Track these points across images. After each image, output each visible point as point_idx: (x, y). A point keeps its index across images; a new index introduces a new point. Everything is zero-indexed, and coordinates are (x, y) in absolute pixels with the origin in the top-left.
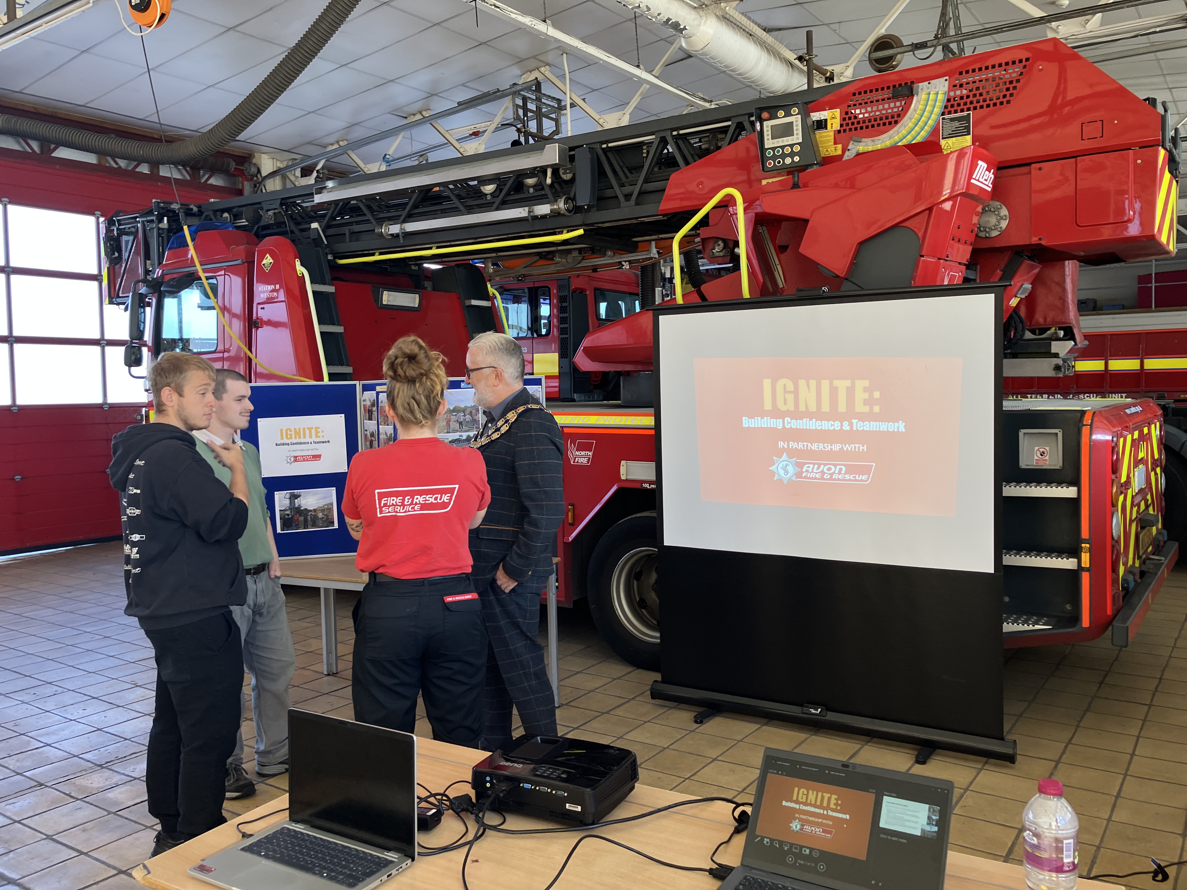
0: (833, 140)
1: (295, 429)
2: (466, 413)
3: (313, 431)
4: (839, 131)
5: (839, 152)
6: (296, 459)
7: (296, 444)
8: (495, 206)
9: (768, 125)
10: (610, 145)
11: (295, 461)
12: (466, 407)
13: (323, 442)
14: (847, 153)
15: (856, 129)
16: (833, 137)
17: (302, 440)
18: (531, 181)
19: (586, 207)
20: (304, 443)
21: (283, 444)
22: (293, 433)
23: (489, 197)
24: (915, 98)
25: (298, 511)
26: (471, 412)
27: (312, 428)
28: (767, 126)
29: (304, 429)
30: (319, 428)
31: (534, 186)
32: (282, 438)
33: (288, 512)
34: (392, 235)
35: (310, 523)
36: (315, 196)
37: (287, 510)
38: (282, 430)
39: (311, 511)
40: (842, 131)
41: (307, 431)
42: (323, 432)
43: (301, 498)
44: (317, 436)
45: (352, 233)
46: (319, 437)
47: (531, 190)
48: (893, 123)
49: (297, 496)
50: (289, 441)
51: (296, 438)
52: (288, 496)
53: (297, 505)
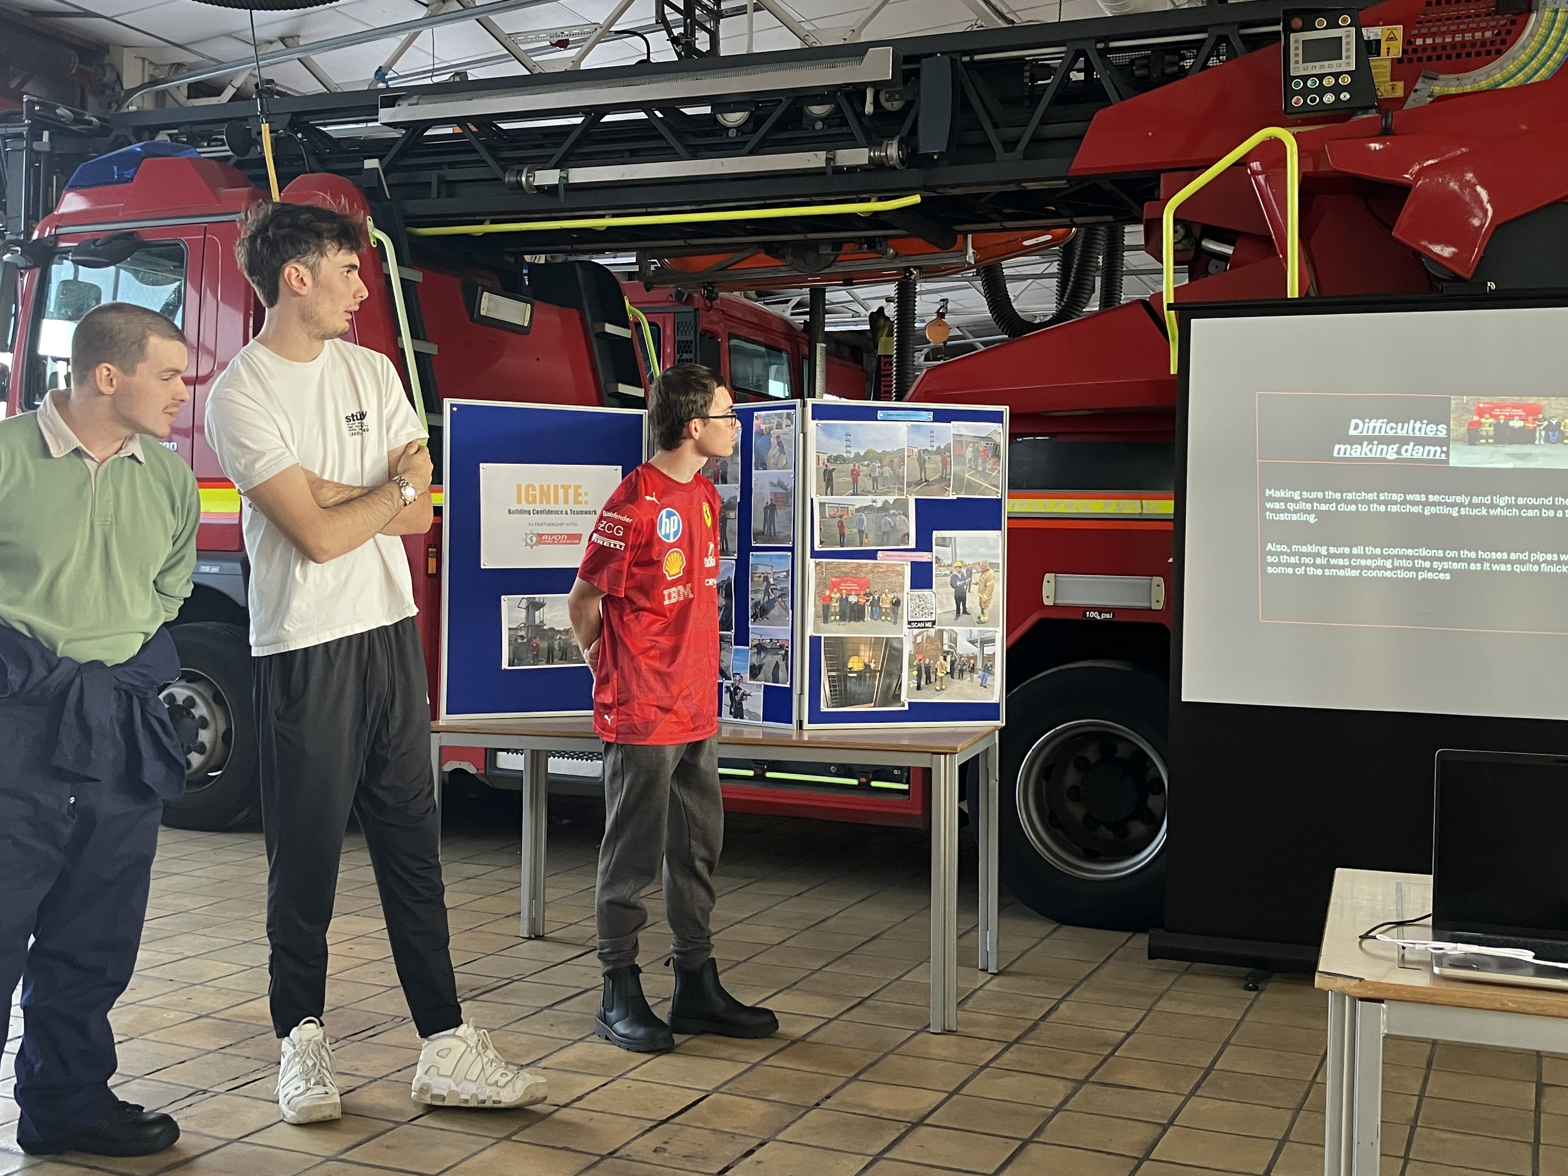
0: (1389, 74)
1: (541, 486)
2: (885, 463)
3: (571, 492)
4: (1400, 61)
5: (1400, 93)
6: (541, 539)
7: (542, 512)
8: (748, 148)
9: (1297, 39)
10: (976, 57)
11: (540, 542)
12: (884, 453)
13: (586, 513)
14: (1413, 96)
15: (1429, 59)
16: (1389, 69)
17: (553, 507)
18: (818, 110)
19: (935, 157)
20: (556, 512)
21: (522, 512)
22: (537, 493)
23: (732, 133)
24: (1534, 16)
25: (538, 630)
26: (892, 461)
27: (570, 487)
28: (1296, 41)
29: (556, 487)
30: (580, 487)
31: (824, 119)
32: (519, 502)
33: (523, 633)
34: (538, 188)
35: (557, 653)
36: (382, 111)
37: (521, 629)
38: (519, 487)
39: (559, 632)
40: (1406, 61)
41: (561, 492)
42: (586, 494)
43: (545, 609)
44: (577, 502)
45: (442, 181)
46: (580, 503)
47: (819, 125)
48: (1493, 52)
49: (539, 606)
50: (530, 507)
51: (541, 502)
52: (524, 604)
53: (537, 622)
